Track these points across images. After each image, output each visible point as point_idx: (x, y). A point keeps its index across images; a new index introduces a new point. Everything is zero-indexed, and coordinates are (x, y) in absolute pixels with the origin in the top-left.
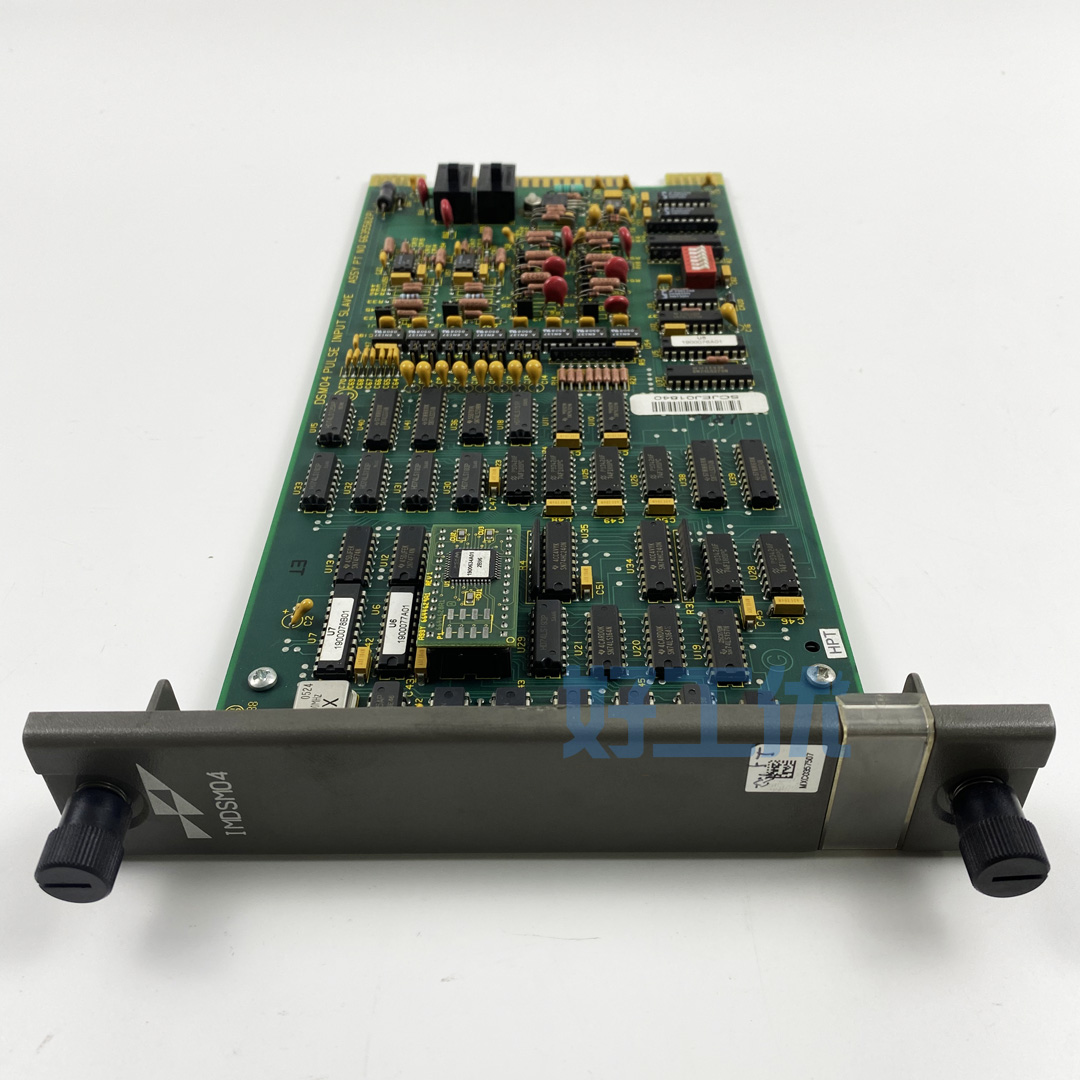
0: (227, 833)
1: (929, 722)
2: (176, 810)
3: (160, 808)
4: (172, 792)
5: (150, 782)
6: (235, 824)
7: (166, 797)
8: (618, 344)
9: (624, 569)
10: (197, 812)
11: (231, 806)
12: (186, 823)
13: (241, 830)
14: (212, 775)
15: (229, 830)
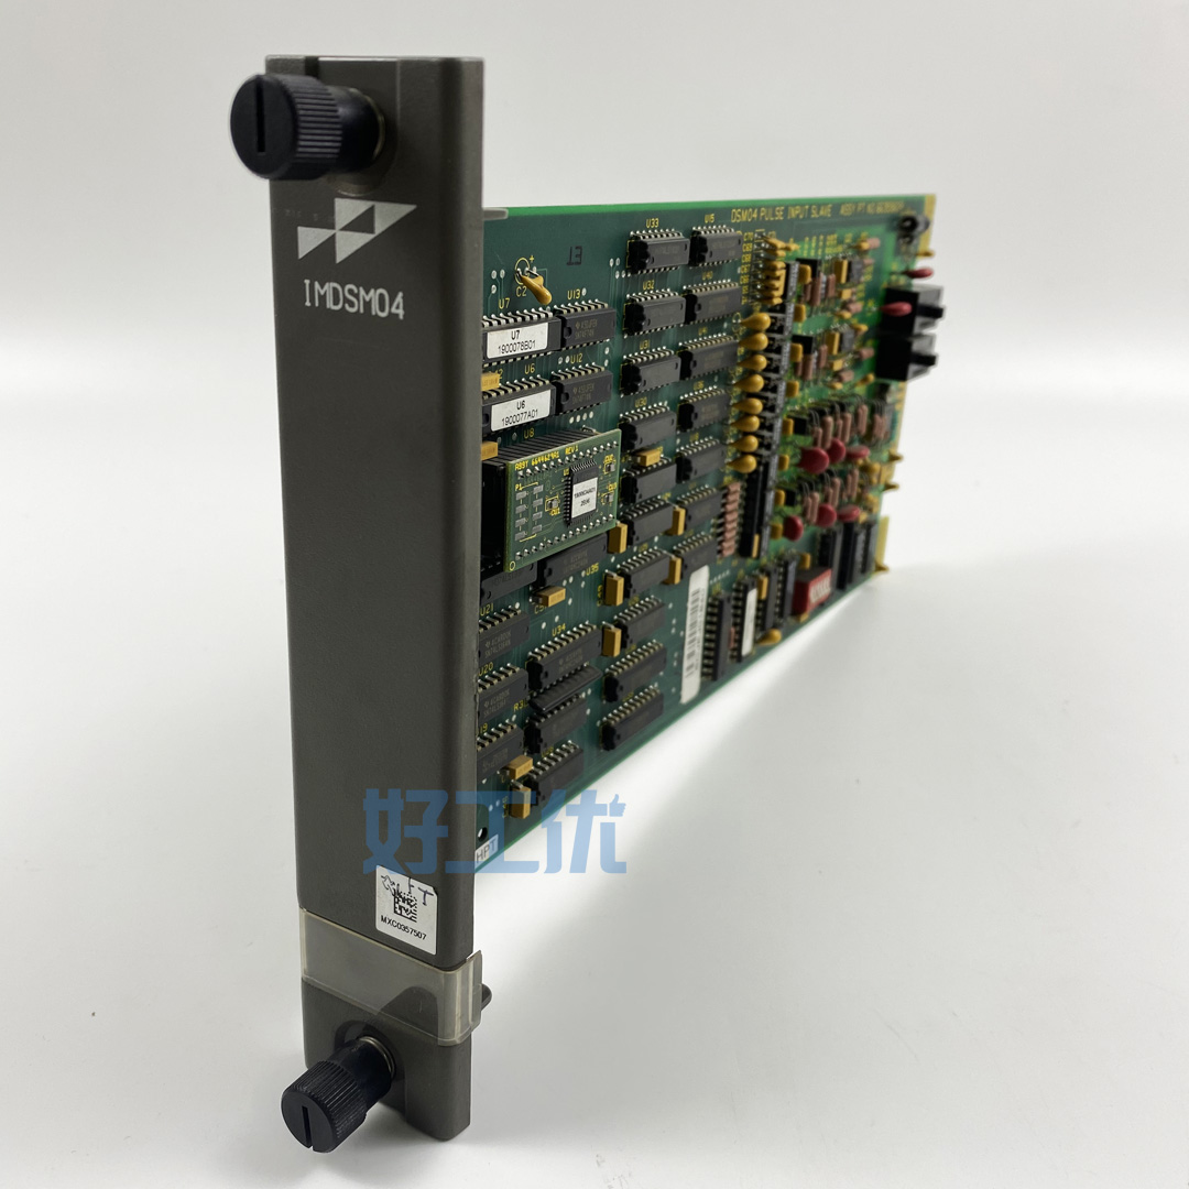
0: (307, 282)
1: (457, 1038)
2: (345, 228)
3: (347, 209)
4: (370, 237)
5: (388, 215)
6: (323, 298)
7: (363, 223)
8: (756, 538)
9: (557, 624)
10: (341, 255)
11: (352, 305)
12: (324, 234)
13: (312, 300)
14: (399, 298)
15: (312, 286)
